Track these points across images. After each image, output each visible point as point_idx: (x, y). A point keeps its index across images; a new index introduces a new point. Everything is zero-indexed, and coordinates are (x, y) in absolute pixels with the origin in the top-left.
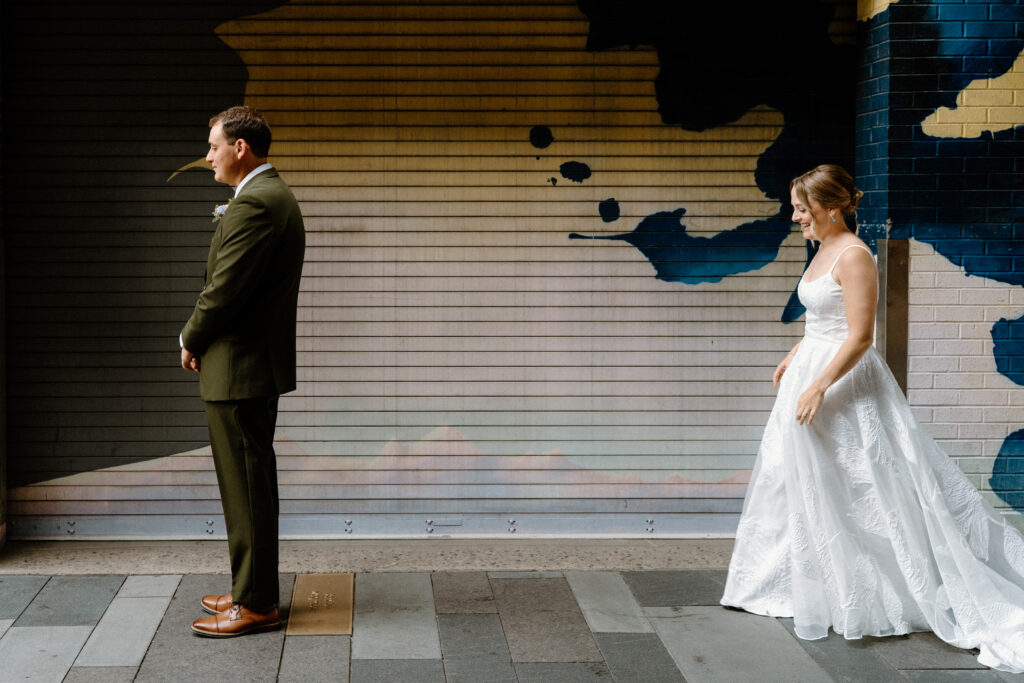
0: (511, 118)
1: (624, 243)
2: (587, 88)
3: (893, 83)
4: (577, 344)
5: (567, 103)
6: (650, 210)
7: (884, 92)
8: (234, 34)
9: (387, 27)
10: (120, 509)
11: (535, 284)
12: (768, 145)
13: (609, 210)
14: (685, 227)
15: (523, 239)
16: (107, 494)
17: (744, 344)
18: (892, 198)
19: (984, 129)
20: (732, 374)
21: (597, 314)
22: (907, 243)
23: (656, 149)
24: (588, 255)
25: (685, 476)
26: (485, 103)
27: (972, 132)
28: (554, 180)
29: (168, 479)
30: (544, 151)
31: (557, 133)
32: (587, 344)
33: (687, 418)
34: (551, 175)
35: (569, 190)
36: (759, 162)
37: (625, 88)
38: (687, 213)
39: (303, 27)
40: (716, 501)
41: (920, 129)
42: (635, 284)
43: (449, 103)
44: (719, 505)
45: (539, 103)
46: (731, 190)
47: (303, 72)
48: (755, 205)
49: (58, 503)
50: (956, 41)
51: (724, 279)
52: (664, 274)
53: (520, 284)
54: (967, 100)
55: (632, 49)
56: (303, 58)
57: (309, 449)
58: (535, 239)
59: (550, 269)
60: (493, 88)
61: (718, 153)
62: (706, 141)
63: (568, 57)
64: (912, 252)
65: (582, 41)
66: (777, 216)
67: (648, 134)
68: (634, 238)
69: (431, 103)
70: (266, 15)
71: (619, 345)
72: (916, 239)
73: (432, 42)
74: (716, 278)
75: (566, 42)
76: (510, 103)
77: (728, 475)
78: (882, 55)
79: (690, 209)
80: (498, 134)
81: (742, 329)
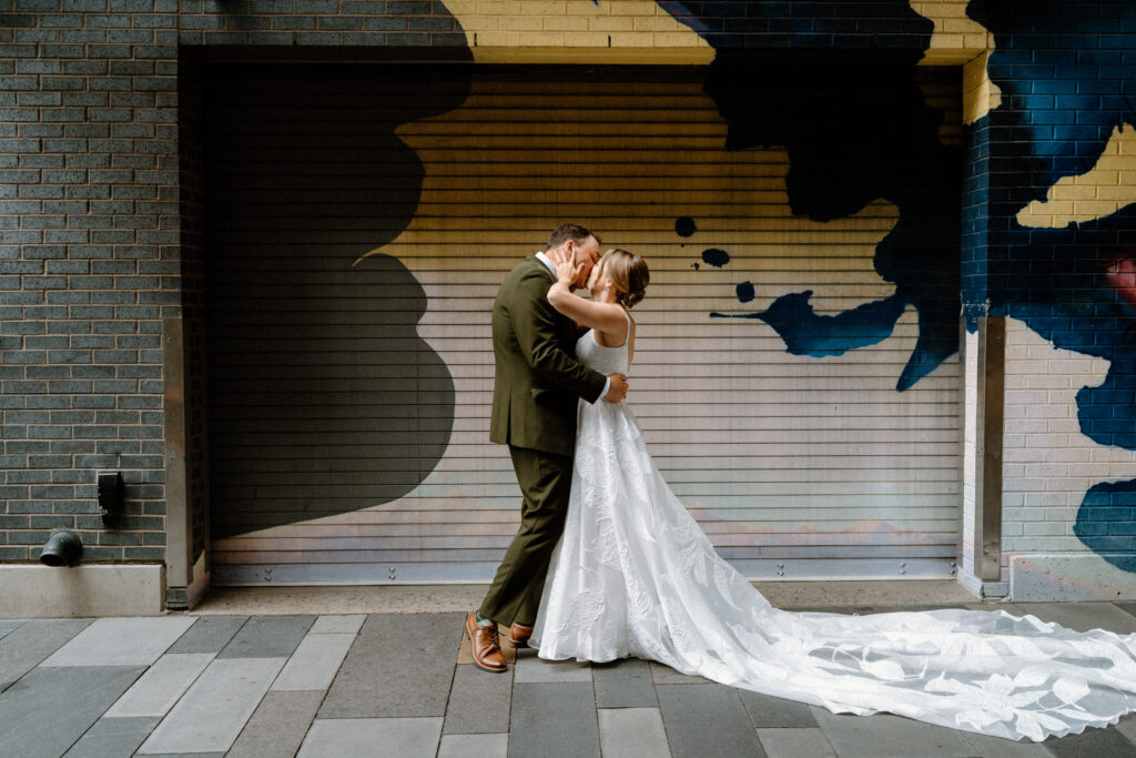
0: (658, 210)
1: (759, 321)
2: (725, 183)
3: (993, 180)
4: (717, 411)
5: (709, 197)
6: (782, 292)
7: (983, 188)
8: (411, 134)
9: (549, 129)
10: (311, 558)
11: (680, 357)
12: (885, 234)
13: (745, 292)
14: (811, 307)
15: (669, 318)
16: (300, 544)
17: (865, 410)
18: (990, 281)
19: (1071, 220)
20: (852, 436)
21: (735, 384)
22: (1004, 321)
23: (787, 238)
24: (726, 331)
25: (812, 526)
26: (636, 197)
27: (1060, 223)
28: (697, 265)
29: (355, 531)
30: (689, 240)
31: (699, 224)
32: (725, 411)
33: (814, 476)
34: (694, 261)
35: (709, 274)
36: (877, 250)
37: (759, 183)
38: (814, 295)
39: (474, 129)
40: (838, 548)
41: (1015, 219)
42: (768, 357)
43: (604, 197)
44: (840, 552)
45: (683, 197)
46: (853, 274)
47: (473, 169)
48: (873, 287)
49: (256, 554)
50: (1047, 142)
51: (846, 353)
52: (793, 349)
53: (667, 358)
54: (1057, 195)
55: (766, 148)
56: (473, 156)
57: (480, 504)
58: (681, 317)
59: (694, 345)
60: (642, 183)
61: (841, 241)
62: (830, 231)
63: (710, 156)
64: (1008, 328)
65: (721, 142)
66: (893, 297)
67: (780, 224)
68: (767, 317)
69: (586, 197)
70: (439, 118)
71: (753, 411)
72: (1012, 317)
73: (589, 142)
74: (839, 351)
75: (707, 142)
76: (657, 197)
77: (850, 525)
78: (983, 156)
79: (817, 291)
80: (646, 224)
81: (863, 397)
